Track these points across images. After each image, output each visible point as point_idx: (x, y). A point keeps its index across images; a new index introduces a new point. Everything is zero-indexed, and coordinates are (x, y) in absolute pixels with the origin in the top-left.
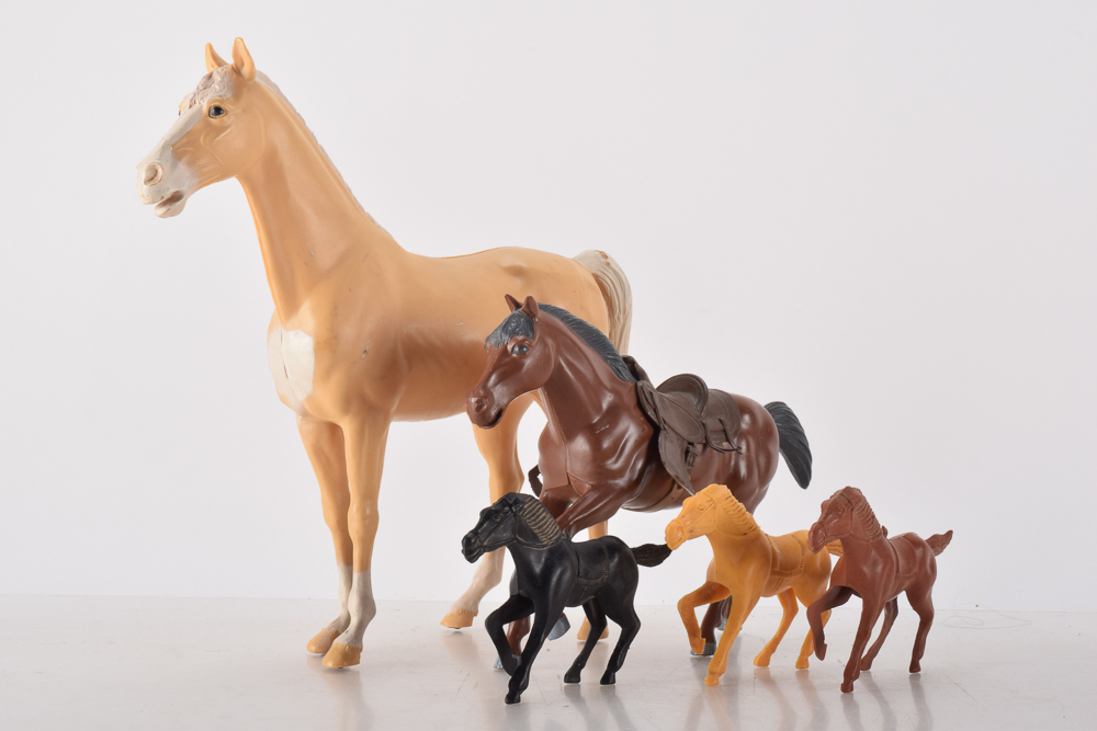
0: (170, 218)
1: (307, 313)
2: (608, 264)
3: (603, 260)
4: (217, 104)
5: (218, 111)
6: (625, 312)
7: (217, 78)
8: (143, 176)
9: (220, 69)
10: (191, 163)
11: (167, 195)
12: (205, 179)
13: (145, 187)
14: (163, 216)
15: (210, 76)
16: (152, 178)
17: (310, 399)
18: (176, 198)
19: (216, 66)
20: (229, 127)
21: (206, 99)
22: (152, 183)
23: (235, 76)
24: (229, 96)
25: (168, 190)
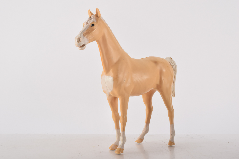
0: (82, 50)
1: (111, 72)
2: (172, 60)
3: (171, 59)
4: (93, 23)
5: (93, 25)
6: (176, 71)
7: (92, 17)
8: (77, 40)
9: (93, 15)
10: (87, 37)
11: (82, 45)
12: (90, 41)
13: (77, 43)
14: (81, 50)
15: (90, 17)
16: (79, 41)
17: (112, 92)
18: (84, 45)
19: (91, 15)
20: (95, 29)
21: (90, 22)
22: (79, 42)
23: (96, 17)
24: (95, 21)
25: (82, 43)
